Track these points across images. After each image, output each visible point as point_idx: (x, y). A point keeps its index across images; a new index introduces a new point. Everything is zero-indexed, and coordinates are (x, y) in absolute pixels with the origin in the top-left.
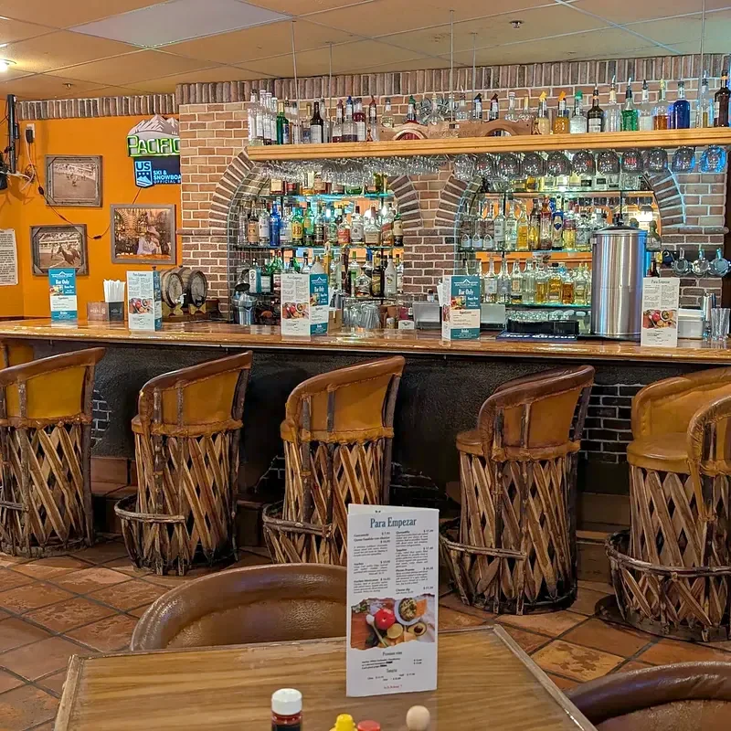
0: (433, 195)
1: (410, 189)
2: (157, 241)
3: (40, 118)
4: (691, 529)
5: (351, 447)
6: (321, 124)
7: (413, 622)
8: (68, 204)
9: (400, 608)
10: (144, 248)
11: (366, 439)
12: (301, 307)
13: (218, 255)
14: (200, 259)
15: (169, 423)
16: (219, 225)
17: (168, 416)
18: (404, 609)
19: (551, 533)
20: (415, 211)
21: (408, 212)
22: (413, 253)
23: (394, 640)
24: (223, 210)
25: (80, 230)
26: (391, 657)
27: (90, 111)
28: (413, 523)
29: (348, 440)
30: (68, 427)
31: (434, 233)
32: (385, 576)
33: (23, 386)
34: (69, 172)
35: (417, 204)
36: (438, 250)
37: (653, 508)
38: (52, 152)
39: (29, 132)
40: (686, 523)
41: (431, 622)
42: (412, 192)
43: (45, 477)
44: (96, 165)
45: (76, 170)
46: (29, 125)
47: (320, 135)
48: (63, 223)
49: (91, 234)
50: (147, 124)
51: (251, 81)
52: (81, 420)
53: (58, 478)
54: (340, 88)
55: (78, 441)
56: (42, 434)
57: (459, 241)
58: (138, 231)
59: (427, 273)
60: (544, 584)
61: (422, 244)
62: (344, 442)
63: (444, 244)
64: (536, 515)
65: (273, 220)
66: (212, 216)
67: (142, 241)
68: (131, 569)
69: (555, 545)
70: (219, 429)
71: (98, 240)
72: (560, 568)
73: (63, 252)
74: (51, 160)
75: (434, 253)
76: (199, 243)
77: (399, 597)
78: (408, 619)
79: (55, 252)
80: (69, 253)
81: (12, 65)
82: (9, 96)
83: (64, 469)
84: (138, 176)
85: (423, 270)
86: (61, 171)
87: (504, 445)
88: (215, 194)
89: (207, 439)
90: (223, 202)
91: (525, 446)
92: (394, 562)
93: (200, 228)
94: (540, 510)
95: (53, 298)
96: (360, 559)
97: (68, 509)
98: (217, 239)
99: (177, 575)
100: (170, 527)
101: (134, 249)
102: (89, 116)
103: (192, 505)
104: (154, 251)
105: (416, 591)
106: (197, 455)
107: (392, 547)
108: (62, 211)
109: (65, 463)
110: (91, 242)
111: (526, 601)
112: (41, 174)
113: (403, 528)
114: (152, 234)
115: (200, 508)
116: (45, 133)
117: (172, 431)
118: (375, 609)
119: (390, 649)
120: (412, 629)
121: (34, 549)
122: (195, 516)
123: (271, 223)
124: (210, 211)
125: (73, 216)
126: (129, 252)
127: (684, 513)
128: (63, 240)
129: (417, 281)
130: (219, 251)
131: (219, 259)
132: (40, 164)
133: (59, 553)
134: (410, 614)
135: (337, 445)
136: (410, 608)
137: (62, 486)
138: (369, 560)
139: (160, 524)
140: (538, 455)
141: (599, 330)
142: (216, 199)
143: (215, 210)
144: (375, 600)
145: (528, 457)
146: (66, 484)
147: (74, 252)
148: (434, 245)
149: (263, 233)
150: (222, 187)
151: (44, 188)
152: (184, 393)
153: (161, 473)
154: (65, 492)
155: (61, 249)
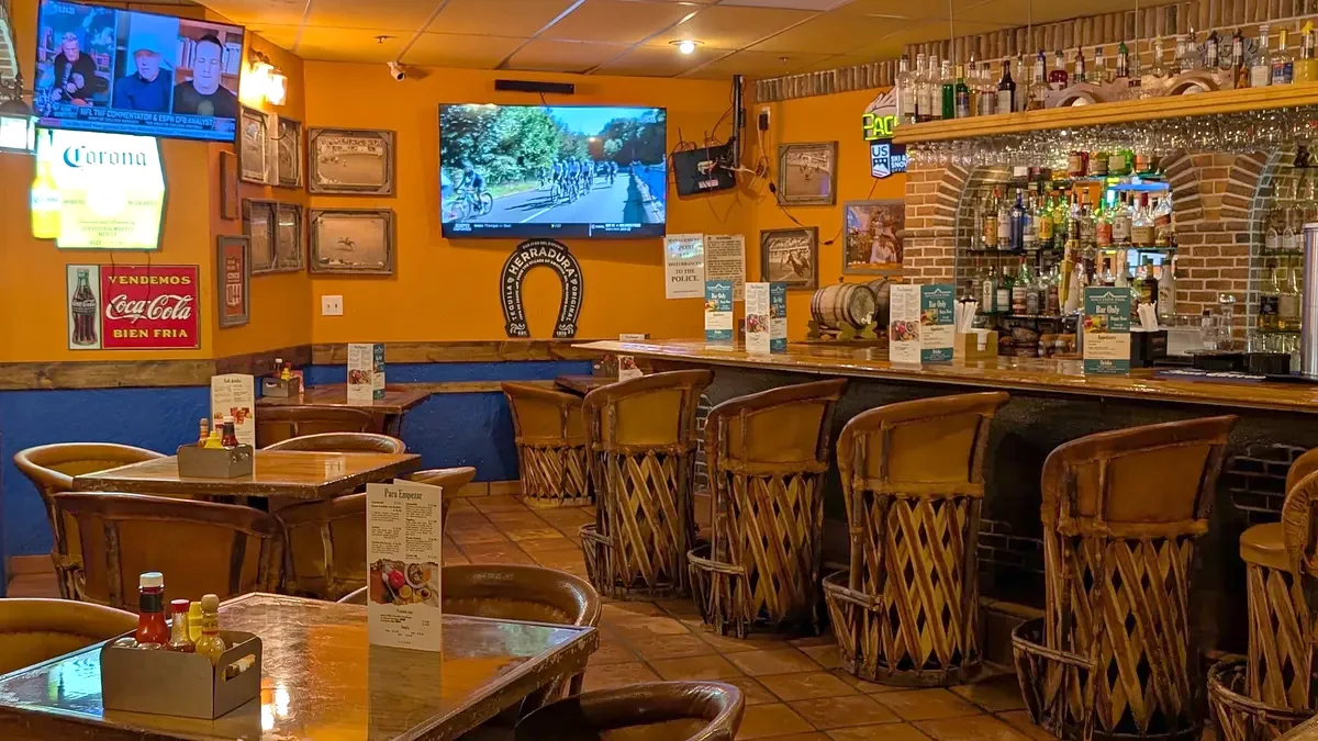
0: (1220, 173)
1: (1187, 165)
2: (892, 245)
3: (775, 99)
4: (1299, 654)
5: (913, 504)
6: (1013, 88)
7: (419, 586)
8: (801, 203)
9: (409, 571)
10: (878, 255)
11: (933, 496)
12: (911, 326)
13: (944, 262)
14: (922, 268)
15: (735, 458)
16: (945, 223)
17: (733, 450)
18: (412, 573)
19: (1144, 641)
20: (1195, 197)
21: (1185, 199)
22: (1191, 256)
23: (405, 600)
24: (951, 204)
25: (810, 234)
26: (404, 615)
27: (826, 87)
28: (419, 497)
29: (908, 494)
30: (661, 457)
31: (1219, 227)
32: (397, 540)
33: (612, 408)
34: (802, 163)
35: (1197, 186)
36: (1226, 252)
37: (1278, 623)
38: (788, 139)
39: (764, 118)
40: (1292, 642)
41: (435, 588)
42: (1190, 171)
43: (634, 510)
44: (828, 153)
45: (809, 160)
46: (764, 109)
47: (1009, 102)
48: (794, 226)
49: (822, 238)
50: (887, 96)
51: (988, 35)
52: (675, 450)
53: (647, 514)
54: (1097, 32)
55: (672, 474)
56: (631, 461)
57: (1262, 239)
58: (872, 233)
59: (1209, 285)
60: (1127, 712)
61: (1203, 244)
62: (901, 496)
63: (1234, 244)
64: (1119, 614)
65: (1016, 214)
66: (937, 212)
67: (876, 245)
68: (698, 623)
69: (1150, 659)
70: (794, 470)
71: (830, 246)
72: (1159, 693)
73: (794, 262)
74: (784, 150)
75: (1220, 257)
76: (923, 247)
77: (408, 562)
78: (416, 583)
79: (785, 261)
80: (798, 262)
81: (701, 45)
82: (735, 76)
83: (654, 504)
84: (875, 164)
85: (1205, 280)
86: (794, 162)
87: (1074, 513)
88: (944, 184)
89: (777, 482)
90: (951, 193)
91: (1100, 517)
92: (404, 530)
93: (925, 228)
94: (1127, 606)
95: (708, 315)
96: (377, 524)
97: (658, 552)
98: (943, 242)
99: (737, 636)
100: (733, 578)
101: (867, 257)
102: (826, 93)
103: (757, 558)
104: (888, 259)
105: (422, 558)
106: (764, 499)
107: (403, 516)
108: (793, 212)
109: (656, 498)
110: (821, 247)
111: (1099, 727)
112: (774, 166)
113: (411, 501)
114: (887, 237)
115: (766, 563)
116: (779, 115)
117: (736, 466)
118: (389, 568)
119: (402, 607)
120: (419, 593)
121: (618, 589)
122: (760, 571)
123: (1013, 218)
124: (937, 205)
125: (806, 217)
126: (861, 261)
127: (1290, 629)
128: (794, 246)
129: (1195, 297)
130: (944, 257)
131: (944, 267)
132: (773, 155)
133: (642, 598)
134: (417, 578)
135: (892, 498)
136: (418, 573)
137: (651, 523)
138: (386, 526)
139: (721, 573)
140: (1120, 532)
141: (1309, 370)
142: (943, 190)
143: (941, 203)
144: (389, 560)
145: (1103, 532)
146: (655, 521)
147: (804, 261)
148: (1219, 246)
149: (1003, 232)
150: (951, 174)
151: (776, 186)
152: (749, 421)
153: (724, 515)
154: (654, 529)
155: (790, 257)
